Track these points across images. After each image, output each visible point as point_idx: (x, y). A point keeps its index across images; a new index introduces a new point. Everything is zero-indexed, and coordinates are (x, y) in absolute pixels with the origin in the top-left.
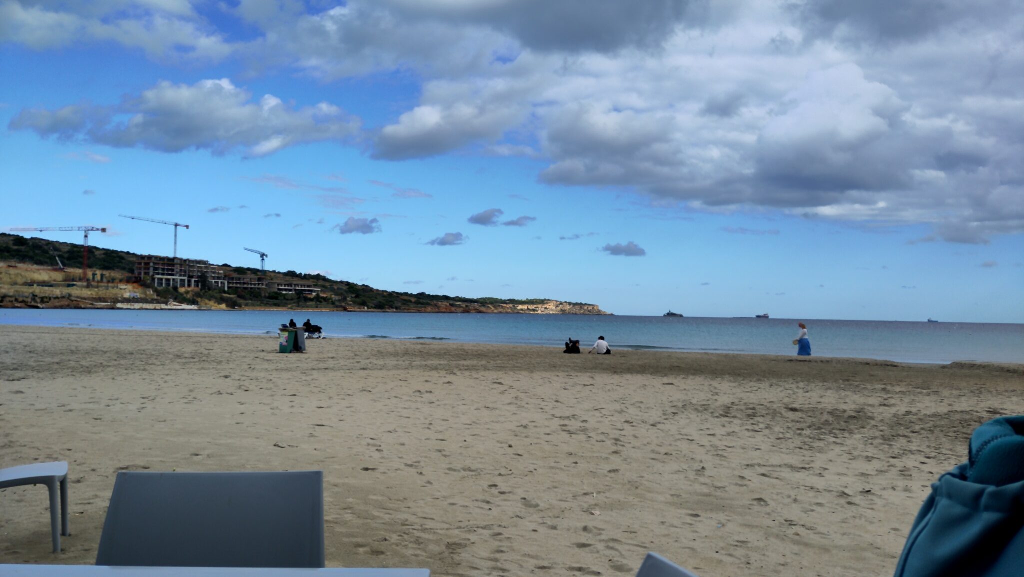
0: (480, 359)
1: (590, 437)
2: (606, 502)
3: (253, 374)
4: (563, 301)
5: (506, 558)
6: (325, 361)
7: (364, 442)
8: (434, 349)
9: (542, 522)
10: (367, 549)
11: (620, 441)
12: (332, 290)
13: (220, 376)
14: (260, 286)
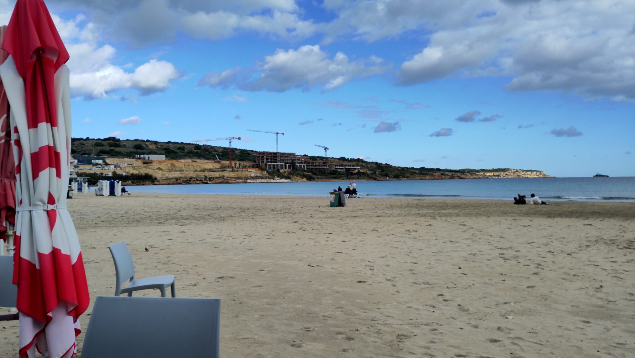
0: (455, 209)
1: (519, 262)
2: (519, 310)
3: (311, 221)
4: (518, 169)
5: (435, 347)
6: (356, 212)
7: (364, 264)
8: (426, 203)
9: (468, 322)
10: (344, 336)
11: (541, 265)
12: (367, 168)
13: (292, 222)
14: (325, 167)
